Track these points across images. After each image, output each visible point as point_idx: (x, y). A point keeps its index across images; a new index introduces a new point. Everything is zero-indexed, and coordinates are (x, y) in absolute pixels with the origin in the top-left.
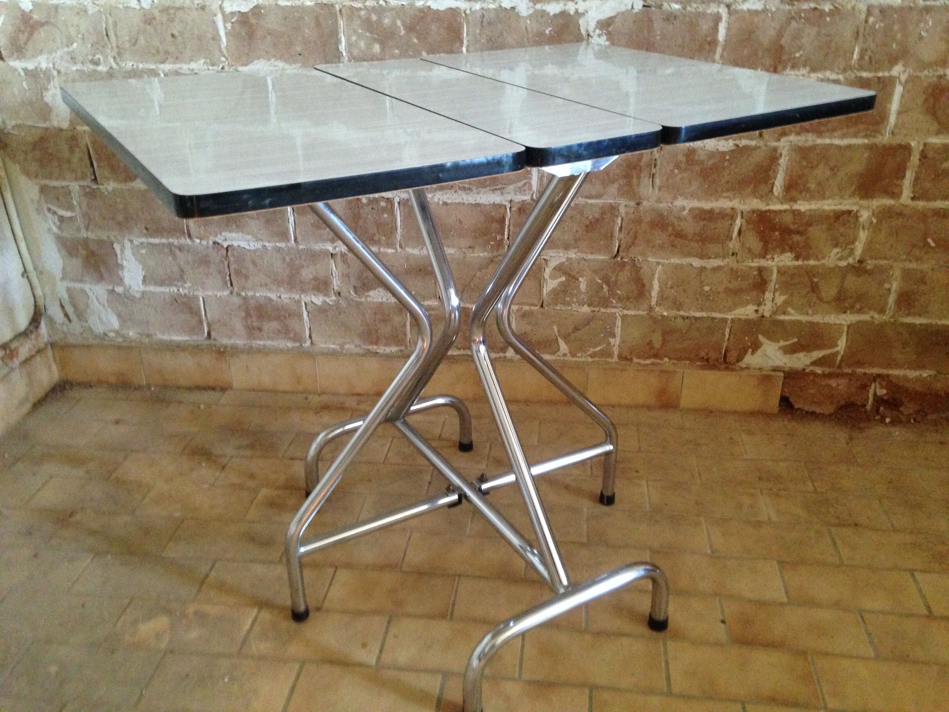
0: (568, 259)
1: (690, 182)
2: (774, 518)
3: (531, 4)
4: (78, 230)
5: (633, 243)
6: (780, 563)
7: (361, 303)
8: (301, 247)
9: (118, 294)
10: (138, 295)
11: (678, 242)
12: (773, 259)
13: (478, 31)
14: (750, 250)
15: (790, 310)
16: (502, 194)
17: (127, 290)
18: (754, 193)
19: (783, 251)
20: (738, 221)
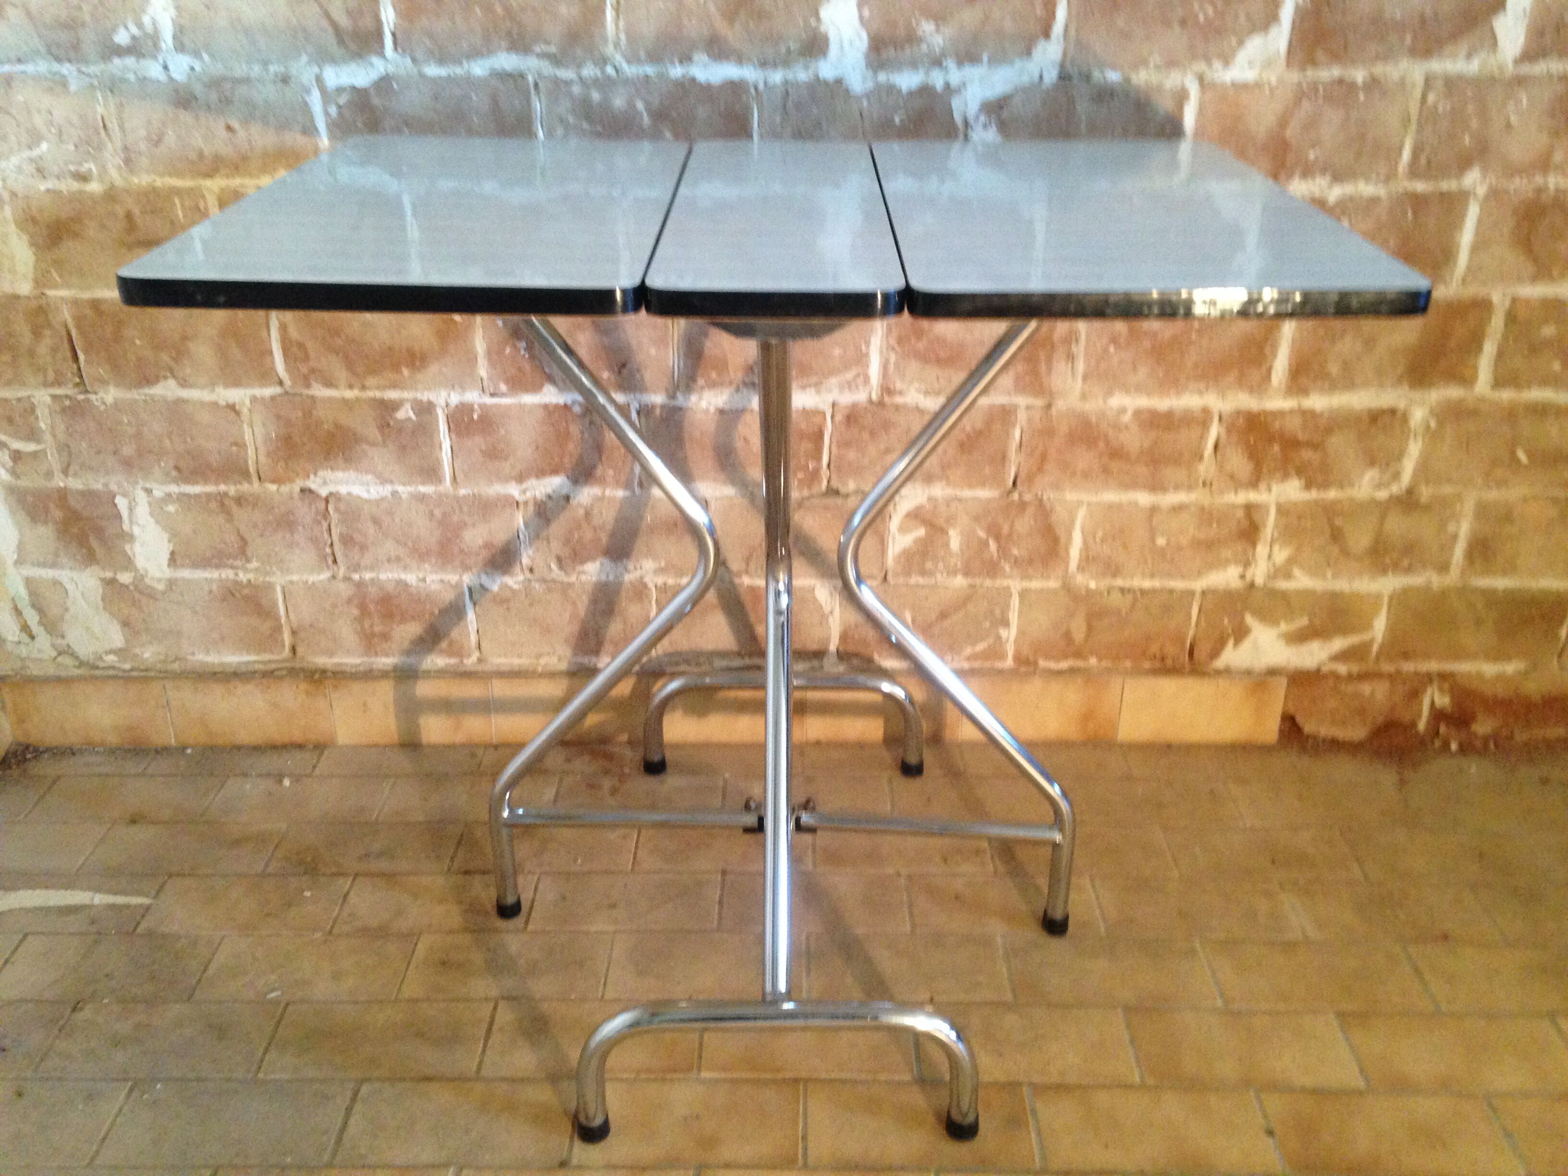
0: (930, 499)
1: (1135, 368)
2: (1313, 933)
3: (870, 74)
4: (49, 474)
5: (1040, 469)
6: (1341, 1015)
7: (570, 585)
8: (462, 492)
9: (122, 585)
10: (161, 587)
11: (1115, 466)
12: (1270, 490)
13: (778, 119)
14: (1232, 477)
15: (1297, 572)
16: (818, 392)
17: (140, 578)
18: (1241, 383)
19: (1286, 476)
20: (1215, 431)
